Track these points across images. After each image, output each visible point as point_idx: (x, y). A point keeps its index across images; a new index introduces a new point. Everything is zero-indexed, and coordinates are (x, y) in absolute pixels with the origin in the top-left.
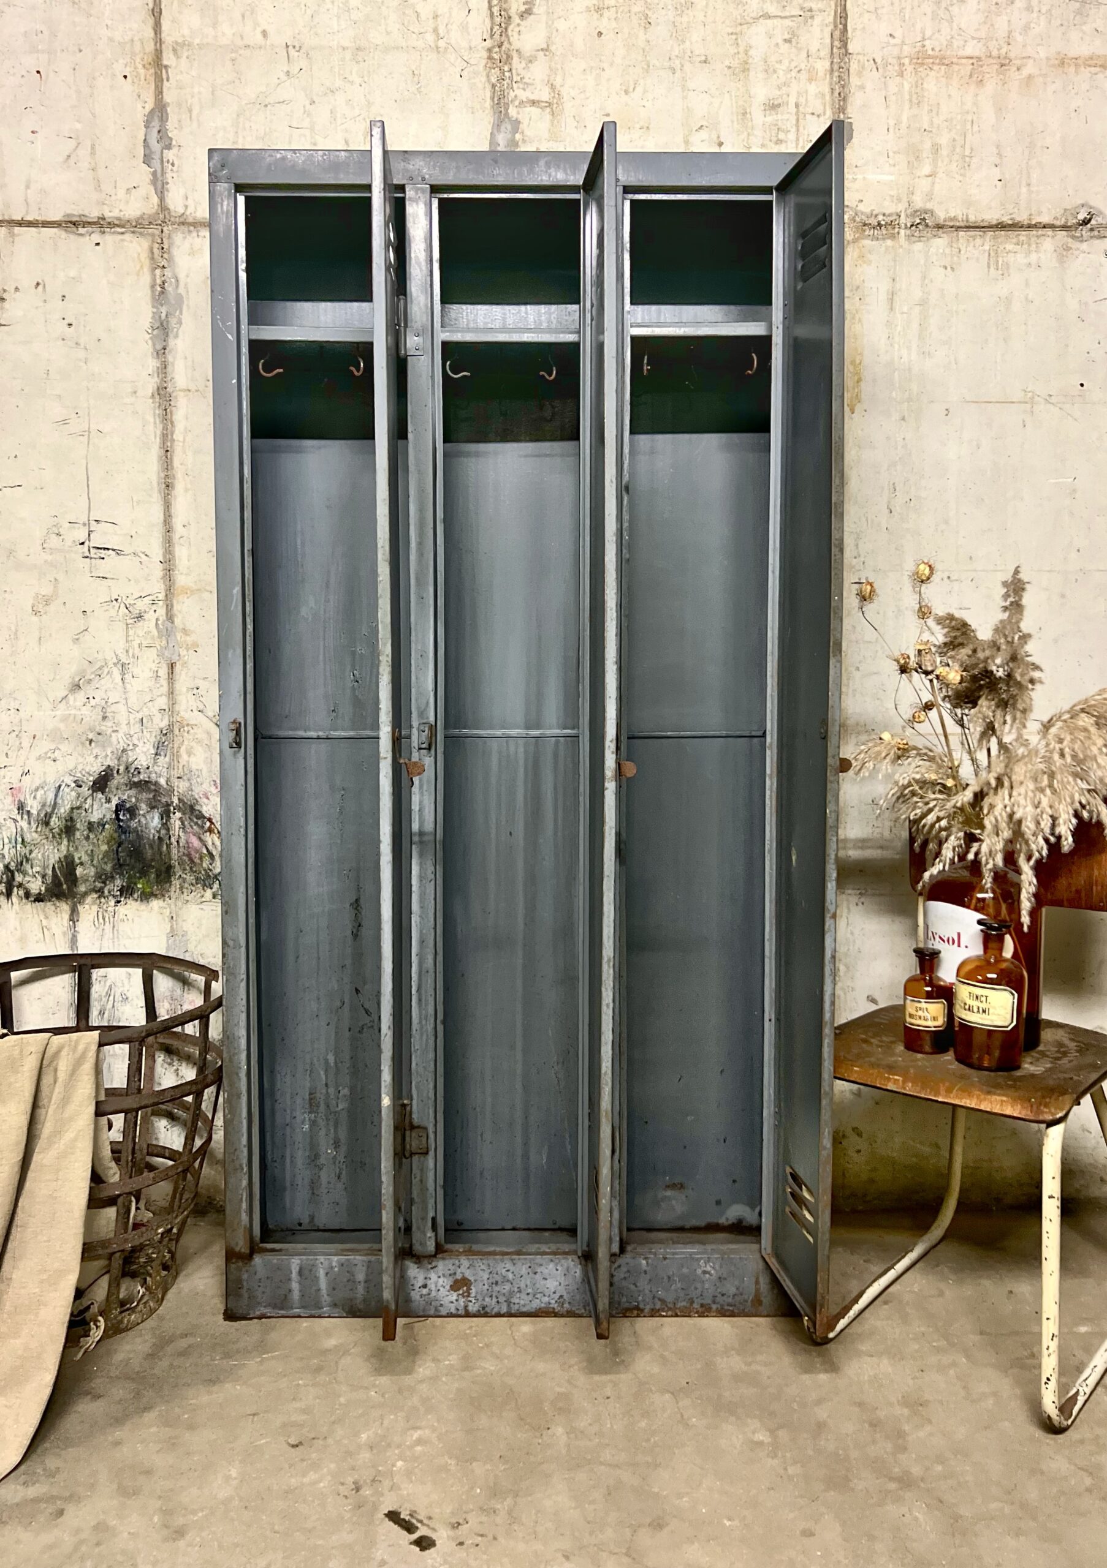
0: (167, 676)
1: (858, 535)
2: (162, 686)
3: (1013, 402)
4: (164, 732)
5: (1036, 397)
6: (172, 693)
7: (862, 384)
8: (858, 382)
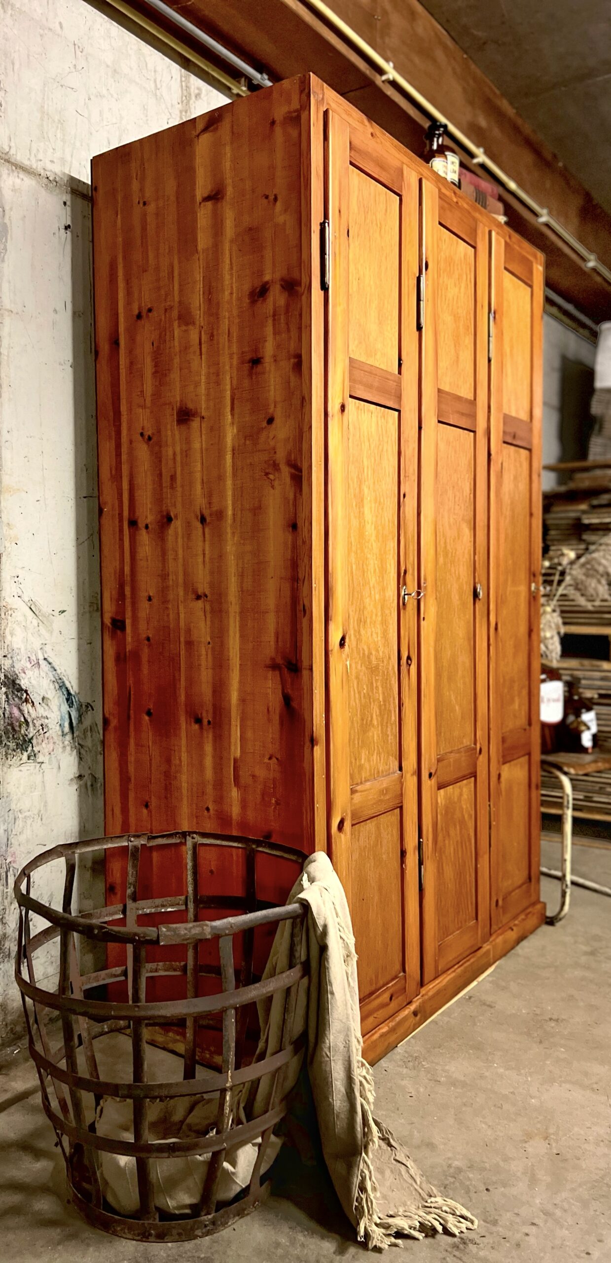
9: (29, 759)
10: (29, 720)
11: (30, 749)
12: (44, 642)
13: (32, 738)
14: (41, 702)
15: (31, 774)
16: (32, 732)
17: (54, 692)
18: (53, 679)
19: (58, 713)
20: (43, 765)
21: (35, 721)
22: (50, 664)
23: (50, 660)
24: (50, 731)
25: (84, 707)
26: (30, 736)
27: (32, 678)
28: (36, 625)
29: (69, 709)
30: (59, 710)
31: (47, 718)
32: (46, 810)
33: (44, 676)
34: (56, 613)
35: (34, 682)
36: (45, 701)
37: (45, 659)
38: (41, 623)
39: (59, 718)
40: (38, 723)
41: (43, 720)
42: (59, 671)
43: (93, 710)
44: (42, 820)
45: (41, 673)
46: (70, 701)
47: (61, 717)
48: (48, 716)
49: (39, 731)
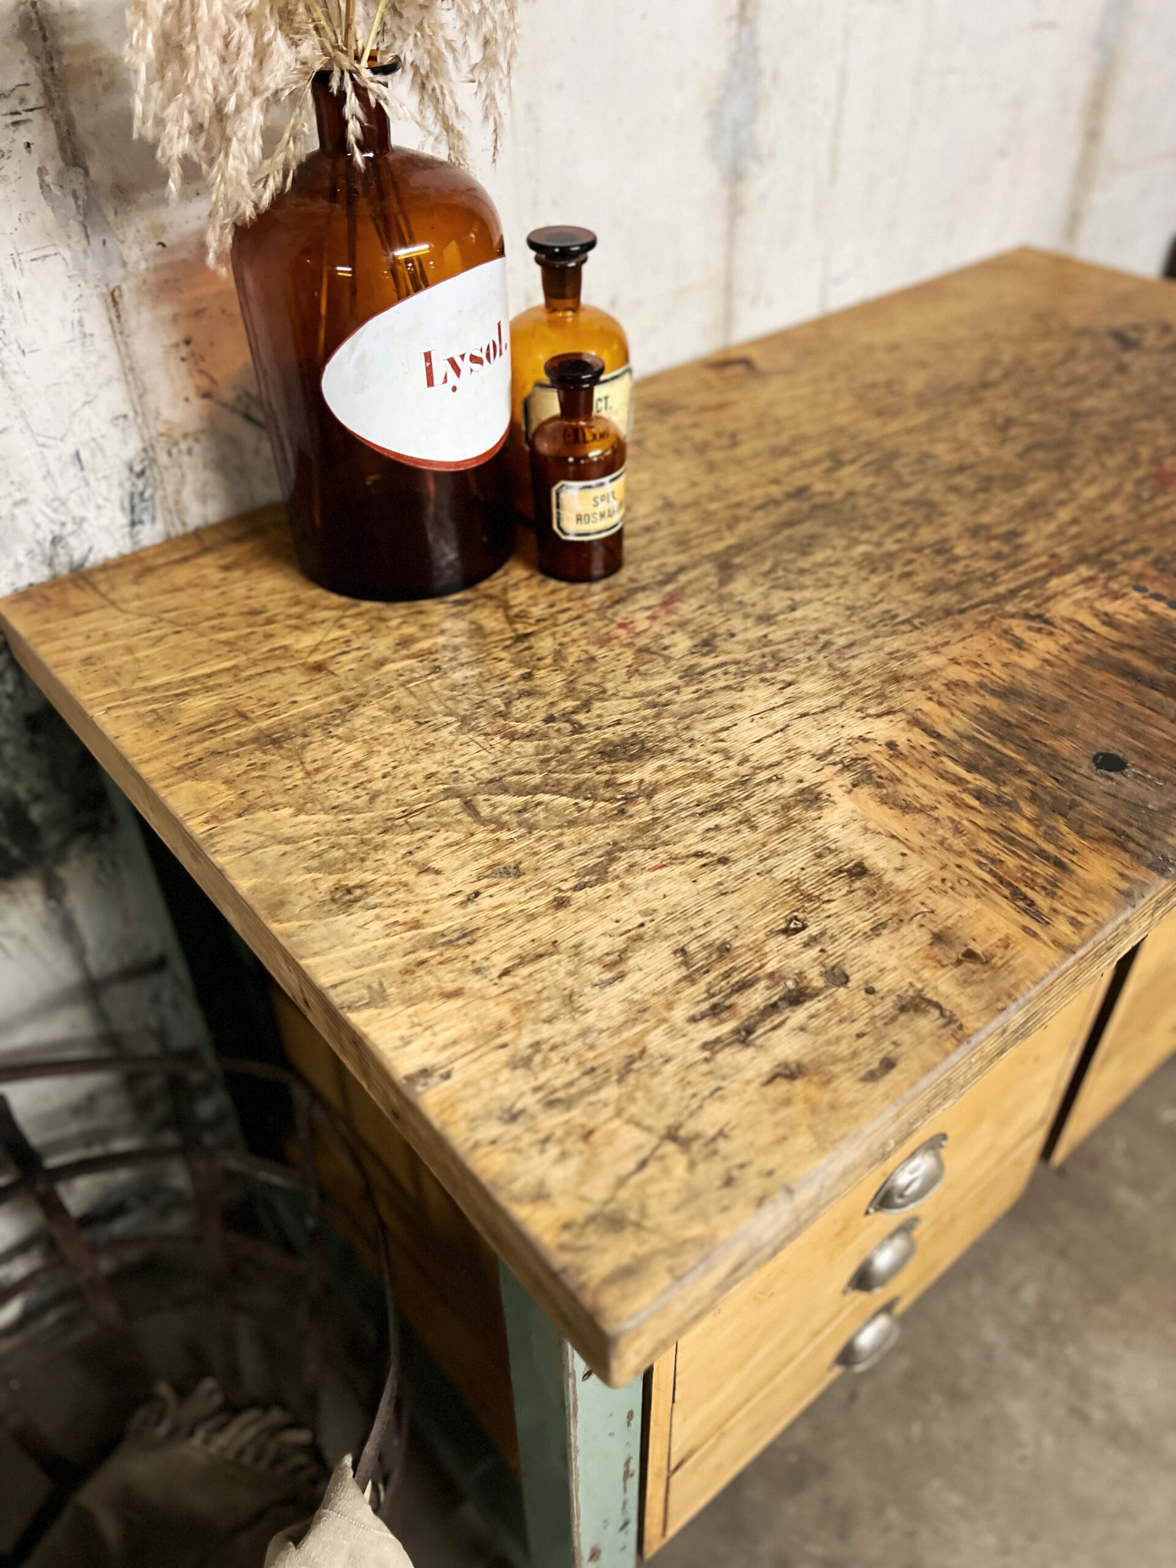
0: (108, 330)
2: (103, 358)
4: (138, 468)
6: (132, 369)
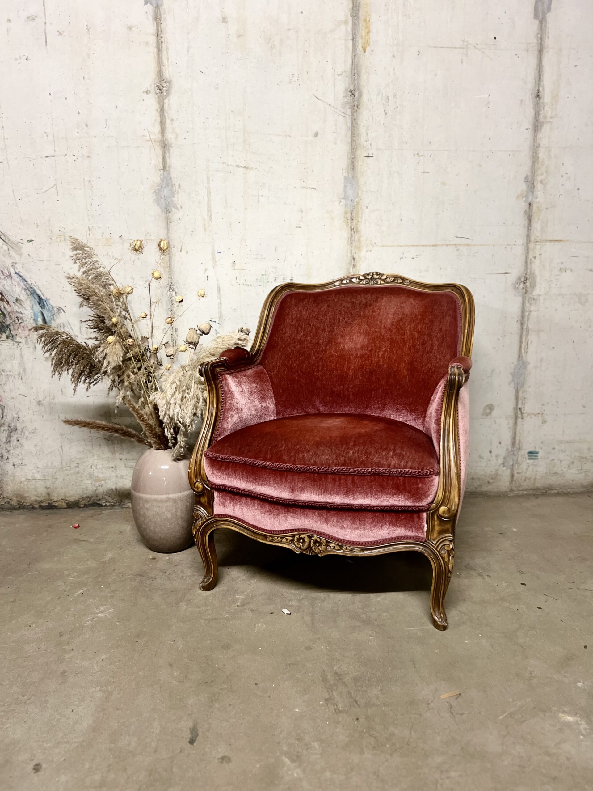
1: (368, 128)
3: (456, 48)
5: (470, 46)
7: (370, 34)
8: (368, 33)
9: (8, 337)
10: (5, 313)
11: (8, 332)
12: (15, 261)
13: (9, 325)
14: (15, 302)
15: (10, 348)
16: (8, 321)
17: (26, 296)
18: (24, 287)
19: (31, 311)
20: (20, 344)
21: (11, 314)
22: (21, 276)
23: (21, 274)
24: (25, 323)
25: (55, 309)
26: (8, 323)
27: (5, 285)
28: (7, 249)
29: (41, 309)
30: (32, 308)
31: (22, 314)
32: (25, 374)
33: (16, 284)
34: (25, 242)
35: (7, 288)
36: (18, 301)
37: (16, 273)
38: (10, 248)
39: (32, 314)
40: (13, 316)
41: (18, 314)
42: (29, 282)
43: (64, 312)
44: (22, 379)
45: (14, 283)
46: (42, 304)
47: (35, 315)
48: (22, 312)
49: (15, 321)
